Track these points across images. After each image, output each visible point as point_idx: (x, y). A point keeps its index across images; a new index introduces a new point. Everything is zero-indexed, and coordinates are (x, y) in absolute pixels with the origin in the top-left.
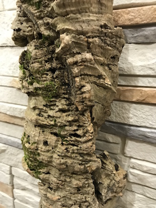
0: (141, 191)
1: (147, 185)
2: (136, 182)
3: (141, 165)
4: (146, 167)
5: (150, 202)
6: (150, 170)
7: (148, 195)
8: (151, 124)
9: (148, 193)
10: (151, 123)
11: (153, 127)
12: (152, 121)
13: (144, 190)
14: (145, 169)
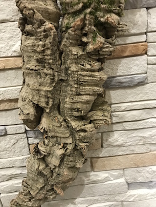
0: (122, 128)
1: (126, 120)
2: (118, 121)
3: (120, 107)
4: (124, 106)
5: (129, 133)
6: (126, 108)
7: (128, 128)
8: (123, 73)
9: (127, 127)
10: (123, 71)
11: (125, 74)
12: (123, 70)
13: (124, 125)
14: (123, 108)
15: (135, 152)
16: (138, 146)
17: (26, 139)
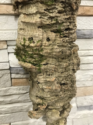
15: (85, 86)
16: (88, 82)
17: (10, 74)
